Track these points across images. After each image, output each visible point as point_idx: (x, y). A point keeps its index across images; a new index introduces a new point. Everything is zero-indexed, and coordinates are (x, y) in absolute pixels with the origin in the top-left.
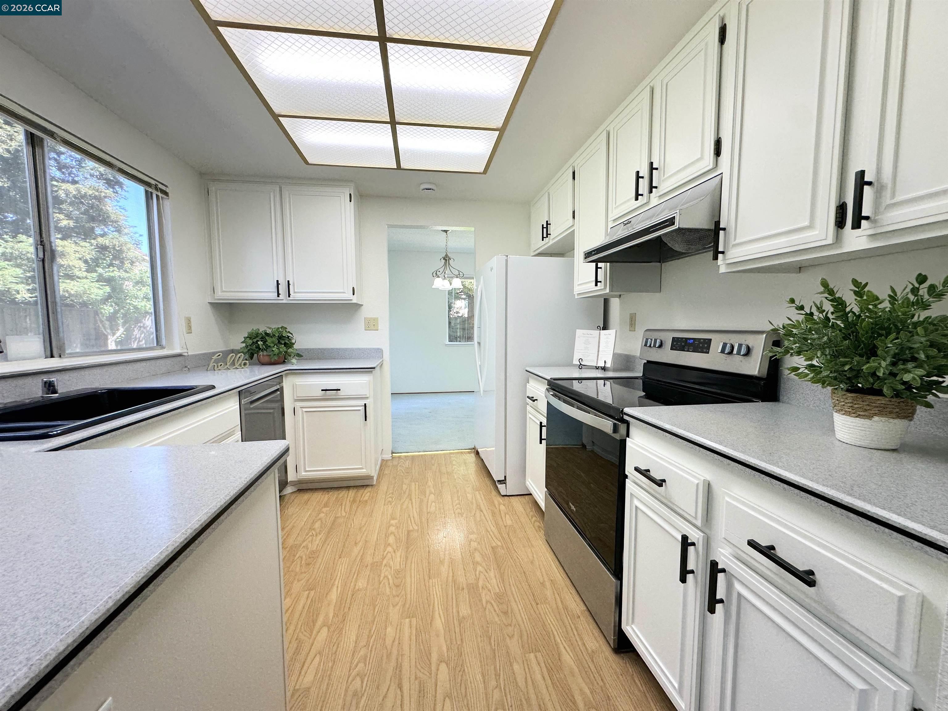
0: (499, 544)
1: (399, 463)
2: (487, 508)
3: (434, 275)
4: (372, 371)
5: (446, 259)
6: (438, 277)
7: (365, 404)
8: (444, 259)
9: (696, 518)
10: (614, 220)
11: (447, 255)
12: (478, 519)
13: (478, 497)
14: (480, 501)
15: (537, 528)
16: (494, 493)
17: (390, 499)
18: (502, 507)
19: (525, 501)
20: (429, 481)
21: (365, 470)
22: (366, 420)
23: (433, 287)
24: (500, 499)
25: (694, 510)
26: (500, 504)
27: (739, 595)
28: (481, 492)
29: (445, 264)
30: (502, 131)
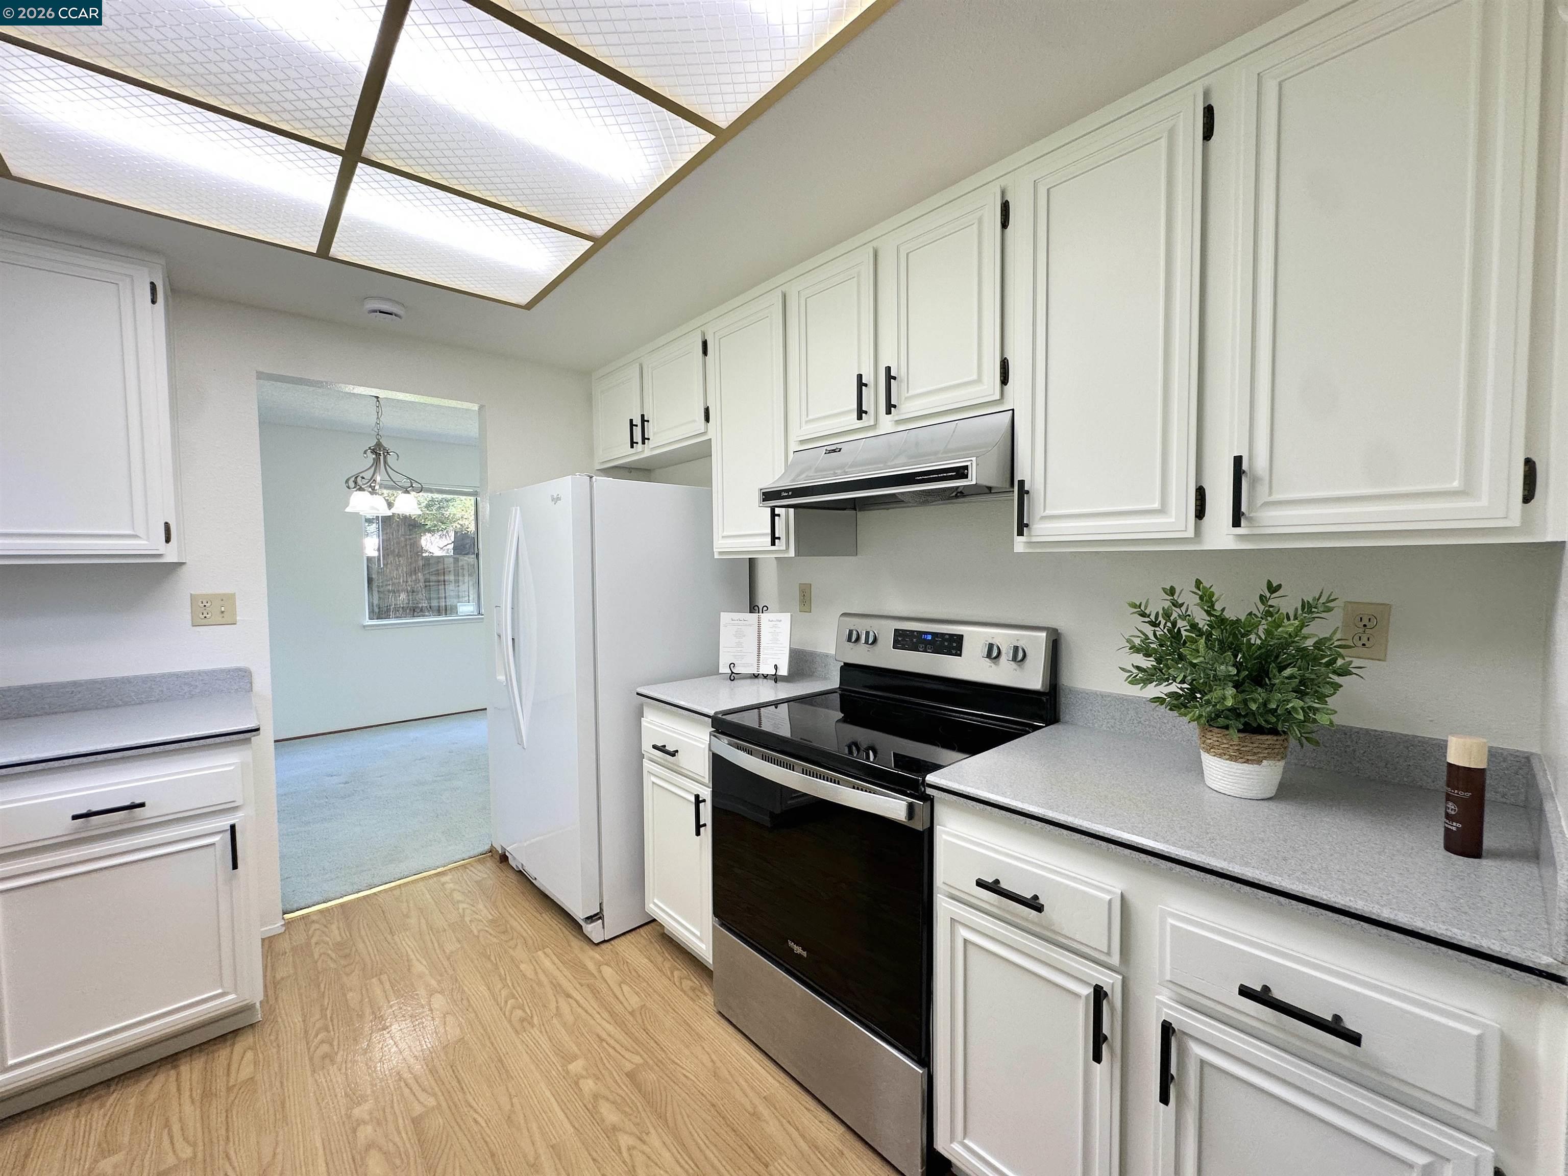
0: (637, 1060)
1: (309, 938)
2: (578, 986)
3: (352, 484)
4: (249, 739)
5: (379, 452)
6: (361, 489)
7: (233, 827)
8: (374, 451)
9: (1109, 954)
10: (802, 442)
11: (379, 445)
12: (570, 1019)
13: (547, 963)
14: (557, 973)
15: (691, 994)
16: (576, 944)
17: (325, 1048)
18: (607, 971)
19: (643, 941)
20: (415, 962)
21: (232, 997)
22: (235, 866)
23: (348, 510)
24: (595, 954)
25: (1106, 942)
26: (599, 965)
27: (1203, 1063)
28: (548, 950)
29: (377, 461)
30: (599, 243)
